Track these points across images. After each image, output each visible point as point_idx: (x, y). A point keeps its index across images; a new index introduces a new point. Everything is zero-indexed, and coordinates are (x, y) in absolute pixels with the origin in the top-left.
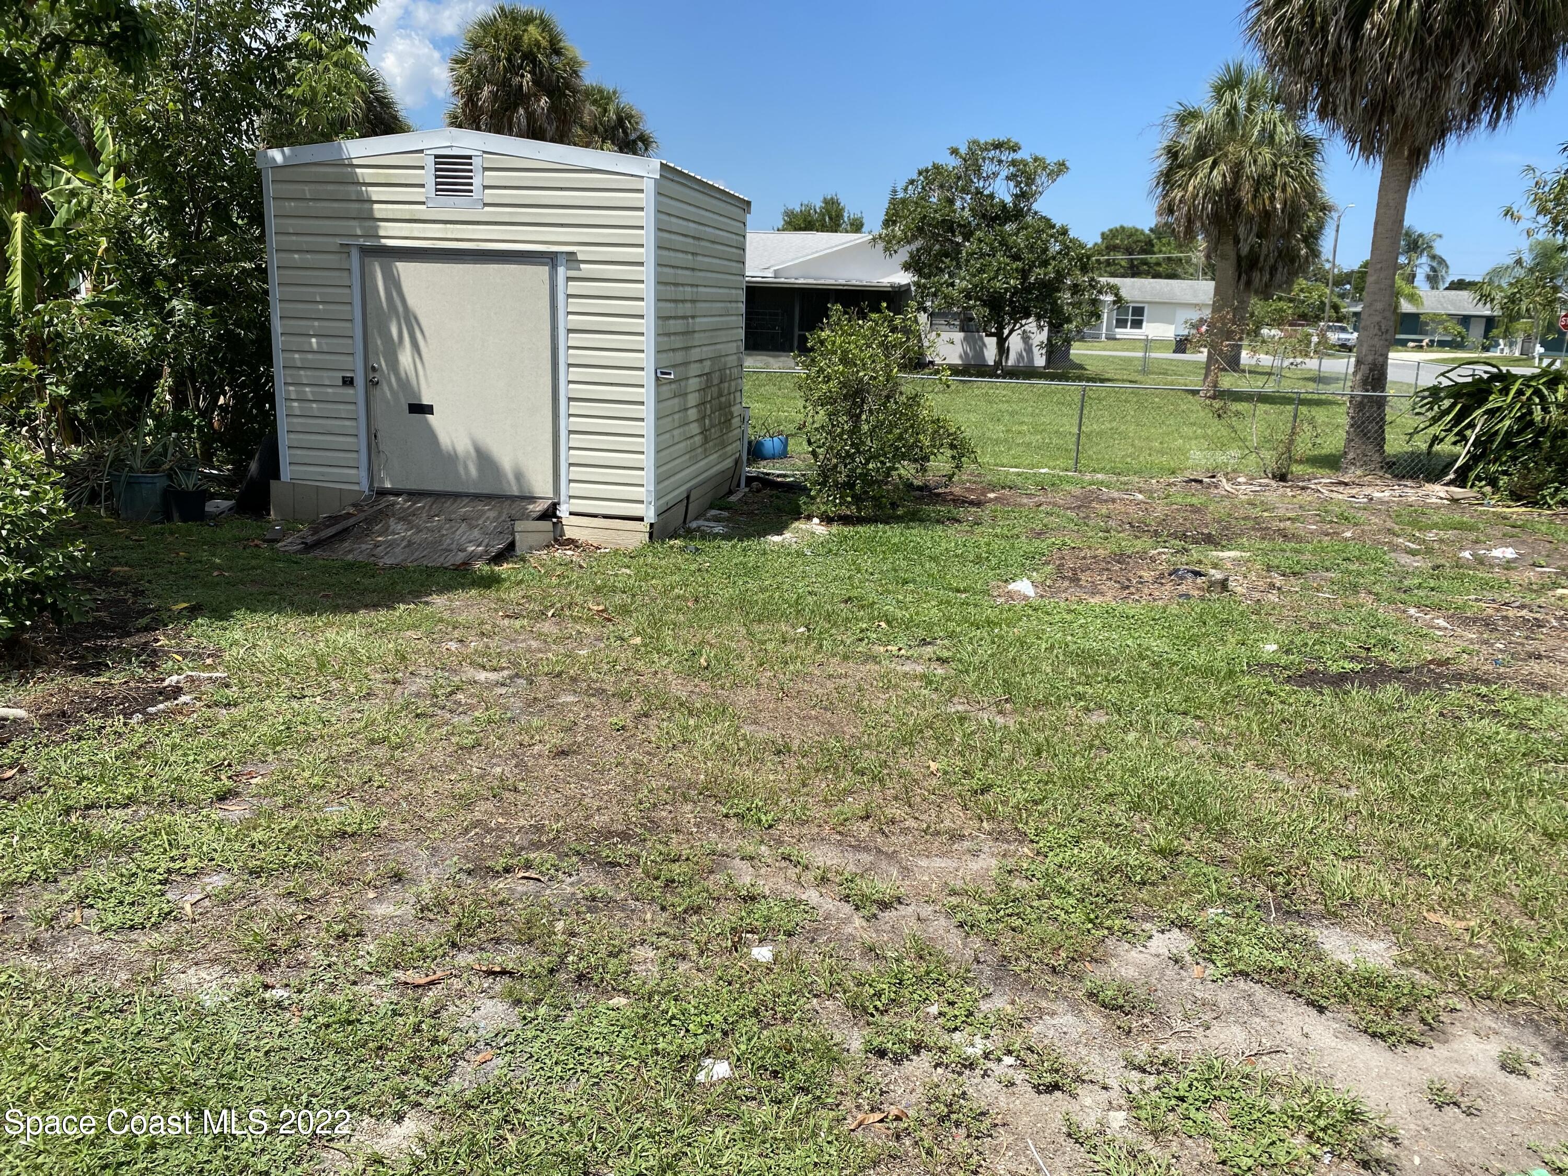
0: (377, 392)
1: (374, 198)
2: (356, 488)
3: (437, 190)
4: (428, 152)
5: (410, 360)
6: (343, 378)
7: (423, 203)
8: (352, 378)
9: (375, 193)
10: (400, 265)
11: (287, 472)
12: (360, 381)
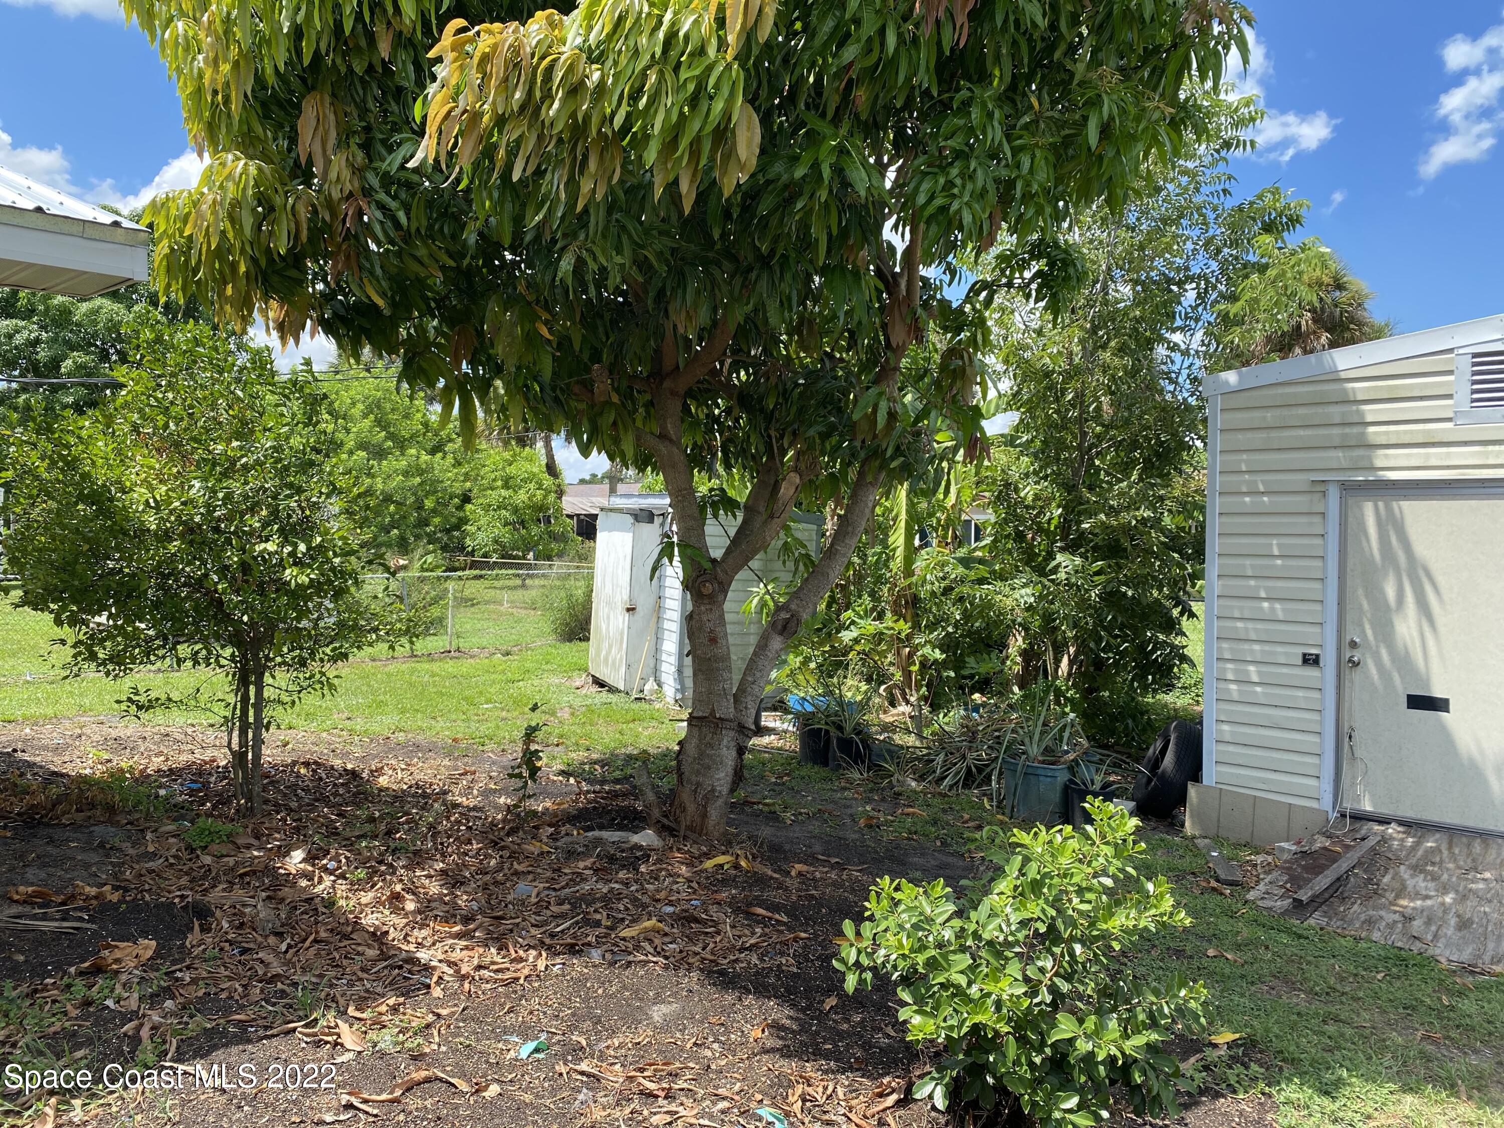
0: (1357, 675)
1: (1369, 419)
2: (1314, 804)
3: (1474, 401)
4: (1461, 351)
5: (1415, 634)
6: (1304, 655)
7: (1449, 420)
8: (1317, 656)
9: (1371, 412)
10: (1406, 505)
11: (1210, 772)
12: (1329, 660)
